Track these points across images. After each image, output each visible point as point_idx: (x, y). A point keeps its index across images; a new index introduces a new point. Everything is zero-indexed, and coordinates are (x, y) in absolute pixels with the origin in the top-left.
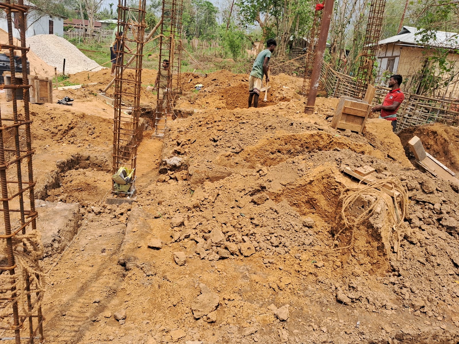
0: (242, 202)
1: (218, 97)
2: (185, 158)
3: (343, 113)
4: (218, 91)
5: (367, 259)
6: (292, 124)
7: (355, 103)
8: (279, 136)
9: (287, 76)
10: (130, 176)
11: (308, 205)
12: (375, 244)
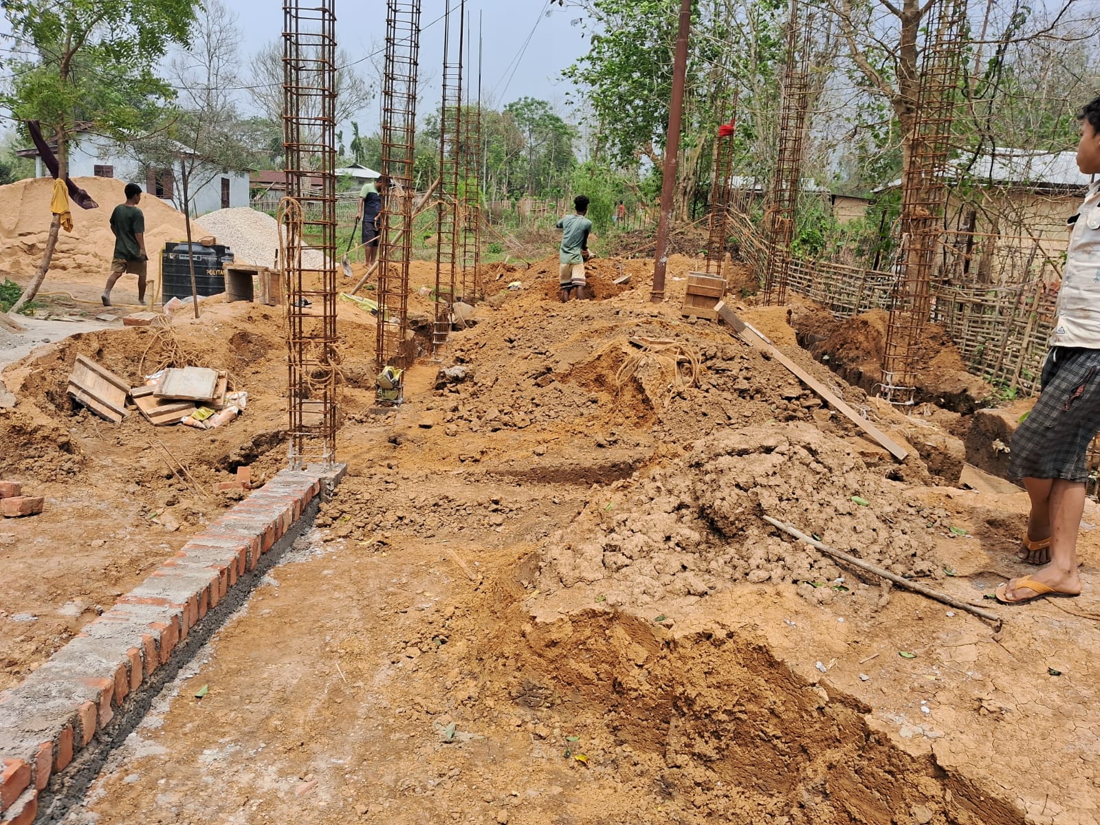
0: (524, 385)
1: (539, 297)
2: (471, 366)
3: (688, 294)
4: (539, 287)
5: (632, 413)
6: (618, 313)
7: (703, 279)
8: (597, 327)
9: (687, 258)
10: (397, 377)
11: (598, 384)
12: (640, 397)
